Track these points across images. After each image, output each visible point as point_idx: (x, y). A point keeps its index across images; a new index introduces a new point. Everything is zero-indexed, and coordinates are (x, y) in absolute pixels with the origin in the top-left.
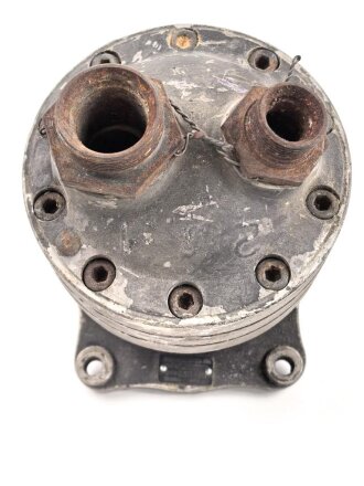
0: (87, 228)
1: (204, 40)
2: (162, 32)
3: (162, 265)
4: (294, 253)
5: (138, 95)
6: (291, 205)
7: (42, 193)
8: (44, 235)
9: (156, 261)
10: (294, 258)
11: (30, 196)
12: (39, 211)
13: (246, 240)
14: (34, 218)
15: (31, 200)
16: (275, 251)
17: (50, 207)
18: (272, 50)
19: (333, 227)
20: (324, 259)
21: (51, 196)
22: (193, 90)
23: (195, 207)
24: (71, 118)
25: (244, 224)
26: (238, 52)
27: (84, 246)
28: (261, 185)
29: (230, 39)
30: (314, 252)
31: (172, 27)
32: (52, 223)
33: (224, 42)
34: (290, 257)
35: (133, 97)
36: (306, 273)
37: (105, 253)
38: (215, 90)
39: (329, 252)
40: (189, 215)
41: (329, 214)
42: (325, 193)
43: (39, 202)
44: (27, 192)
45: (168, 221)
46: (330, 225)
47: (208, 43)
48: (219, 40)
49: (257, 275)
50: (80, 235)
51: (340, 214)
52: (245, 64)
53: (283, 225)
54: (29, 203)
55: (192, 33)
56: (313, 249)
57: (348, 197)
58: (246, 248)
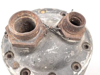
0: (21, 60)
1: (48, 11)
2: (37, 10)
3: (44, 68)
4: (81, 61)
5: (32, 19)
6: (78, 47)
7: (7, 53)
8: (8, 65)
9: (42, 67)
10: (81, 62)
11: (4, 54)
12: (6, 58)
13: (68, 58)
14: (5, 60)
15: (4, 55)
16: (76, 60)
17: (9, 57)
18: (66, 12)
19: (90, 53)
20: (89, 61)
21: (9, 53)
22: (47, 20)
23: (52, 49)
24: (13, 26)
25: (67, 53)
26: (57, 13)
27: (20, 66)
28: (70, 41)
29: (55, 10)
30: (87, 60)
31: (39, 9)
32: (10, 61)
33: (53, 11)
34: (80, 62)
35: (31, 20)
36: (85, 66)
37: (27, 67)
38: (53, 19)
39: (90, 59)
40: (51, 52)
41: (88, 49)
42: (86, 44)
43: (6, 55)
44: (2, 53)
45: (45, 54)
46: (89, 52)
47: (49, 11)
48: (52, 11)
49: (72, 68)
50: (19, 63)
51: (91, 49)
52: (60, 15)
53: (77, 53)
54: (3, 56)
55: (44, 10)
56: (86, 59)
57: (92, 45)
58: (68, 60)
